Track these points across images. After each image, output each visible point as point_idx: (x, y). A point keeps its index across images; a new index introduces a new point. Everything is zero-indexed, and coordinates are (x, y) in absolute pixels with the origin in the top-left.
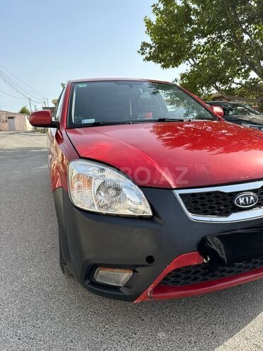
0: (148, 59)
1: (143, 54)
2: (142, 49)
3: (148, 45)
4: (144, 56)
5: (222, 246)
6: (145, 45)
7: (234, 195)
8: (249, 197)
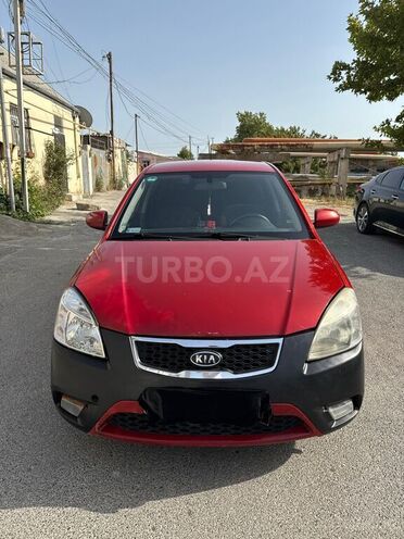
0: (343, 88)
1: (336, 80)
2: (334, 73)
3: (346, 67)
4: (337, 84)
5: (160, 402)
6: (339, 67)
7: (192, 350)
8: (209, 356)
